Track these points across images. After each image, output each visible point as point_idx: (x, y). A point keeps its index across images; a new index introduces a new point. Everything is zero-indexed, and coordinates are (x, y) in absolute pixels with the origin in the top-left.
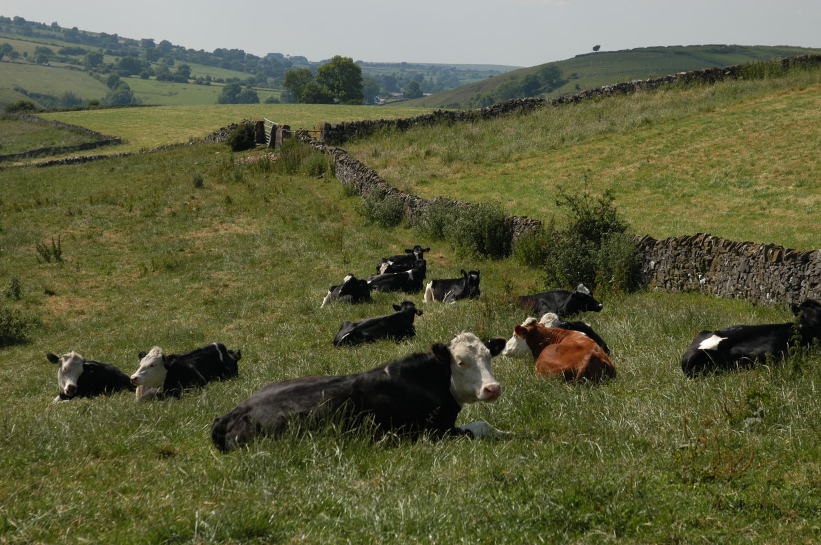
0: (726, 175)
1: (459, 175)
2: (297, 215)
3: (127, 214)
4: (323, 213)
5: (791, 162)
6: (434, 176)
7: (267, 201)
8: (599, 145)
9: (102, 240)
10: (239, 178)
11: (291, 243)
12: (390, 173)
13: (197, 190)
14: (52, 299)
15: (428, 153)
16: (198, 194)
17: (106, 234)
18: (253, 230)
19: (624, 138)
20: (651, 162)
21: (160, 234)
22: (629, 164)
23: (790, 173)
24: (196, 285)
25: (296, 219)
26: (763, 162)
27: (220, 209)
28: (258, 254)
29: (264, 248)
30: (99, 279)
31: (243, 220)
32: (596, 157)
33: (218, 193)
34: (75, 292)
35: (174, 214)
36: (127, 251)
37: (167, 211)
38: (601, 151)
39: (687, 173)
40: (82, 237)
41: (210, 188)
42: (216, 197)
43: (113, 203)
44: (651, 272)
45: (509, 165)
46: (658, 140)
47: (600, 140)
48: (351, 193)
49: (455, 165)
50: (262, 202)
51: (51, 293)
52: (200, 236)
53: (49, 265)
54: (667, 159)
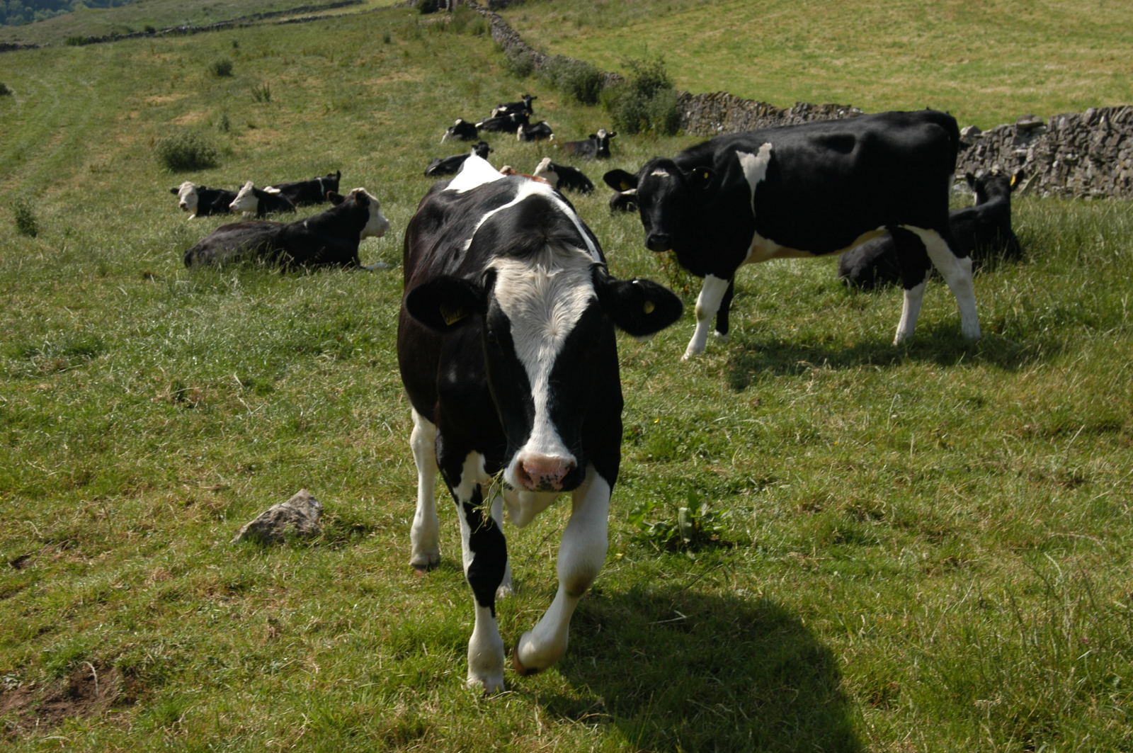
0: (787, 39)
1: (585, 37)
2: (455, 67)
3: (329, 64)
4: (476, 65)
5: (837, 30)
6: (566, 37)
7: (436, 55)
8: (696, 14)
9: (305, 85)
10: (418, 37)
11: (443, 89)
12: (531, 34)
13: (386, 45)
14: (252, 132)
15: (565, 19)
16: (386, 48)
17: (310, 80)
18: (419, 79)
19: (716, 9)
20: (734, 28)
21: (349, 80)
22: (716, 29)
23: (834, 39)
24: (360, 123)
25: (454, 70)
26: (816, 30)
27: (399, 61)
28: (415, 98)
29: (422, 94)
30: (292, 116)
31: (414, 70)
32: (692, 24)
33: (401, 48)
34: (271, 127)
35: (363, 65)
36: (320, 94)
37: (359, 62)
38: (697, 19)
39: (758, 38)
40: (291, 82)
41: (396, 44)
42: (398, 51)
43: (321, 55)
44: (687, 120)
45: (625, 29)
46: (742, 10)
47: (698, 10)
48: (500, 49)
49: (584, 29)
50: (432, 55)
51: (252, 127)
52: (378, 82)
53: (260, 104)
54: (745, 26)
